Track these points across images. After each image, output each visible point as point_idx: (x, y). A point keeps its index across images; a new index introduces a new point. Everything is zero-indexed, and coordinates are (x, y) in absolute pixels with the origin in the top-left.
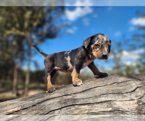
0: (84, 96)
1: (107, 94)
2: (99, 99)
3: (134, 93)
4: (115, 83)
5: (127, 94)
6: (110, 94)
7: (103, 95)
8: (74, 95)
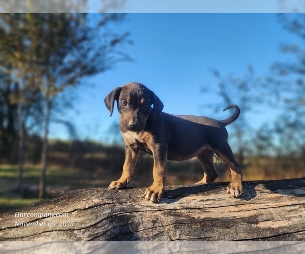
0: (20, 233)
1: (53, 231)
2: (36, 239)
3: (91, 230)
4: (76, 210)
5: (79, 231)
6: (56, 231)
7: (45, 233)
8: (8, 231)
